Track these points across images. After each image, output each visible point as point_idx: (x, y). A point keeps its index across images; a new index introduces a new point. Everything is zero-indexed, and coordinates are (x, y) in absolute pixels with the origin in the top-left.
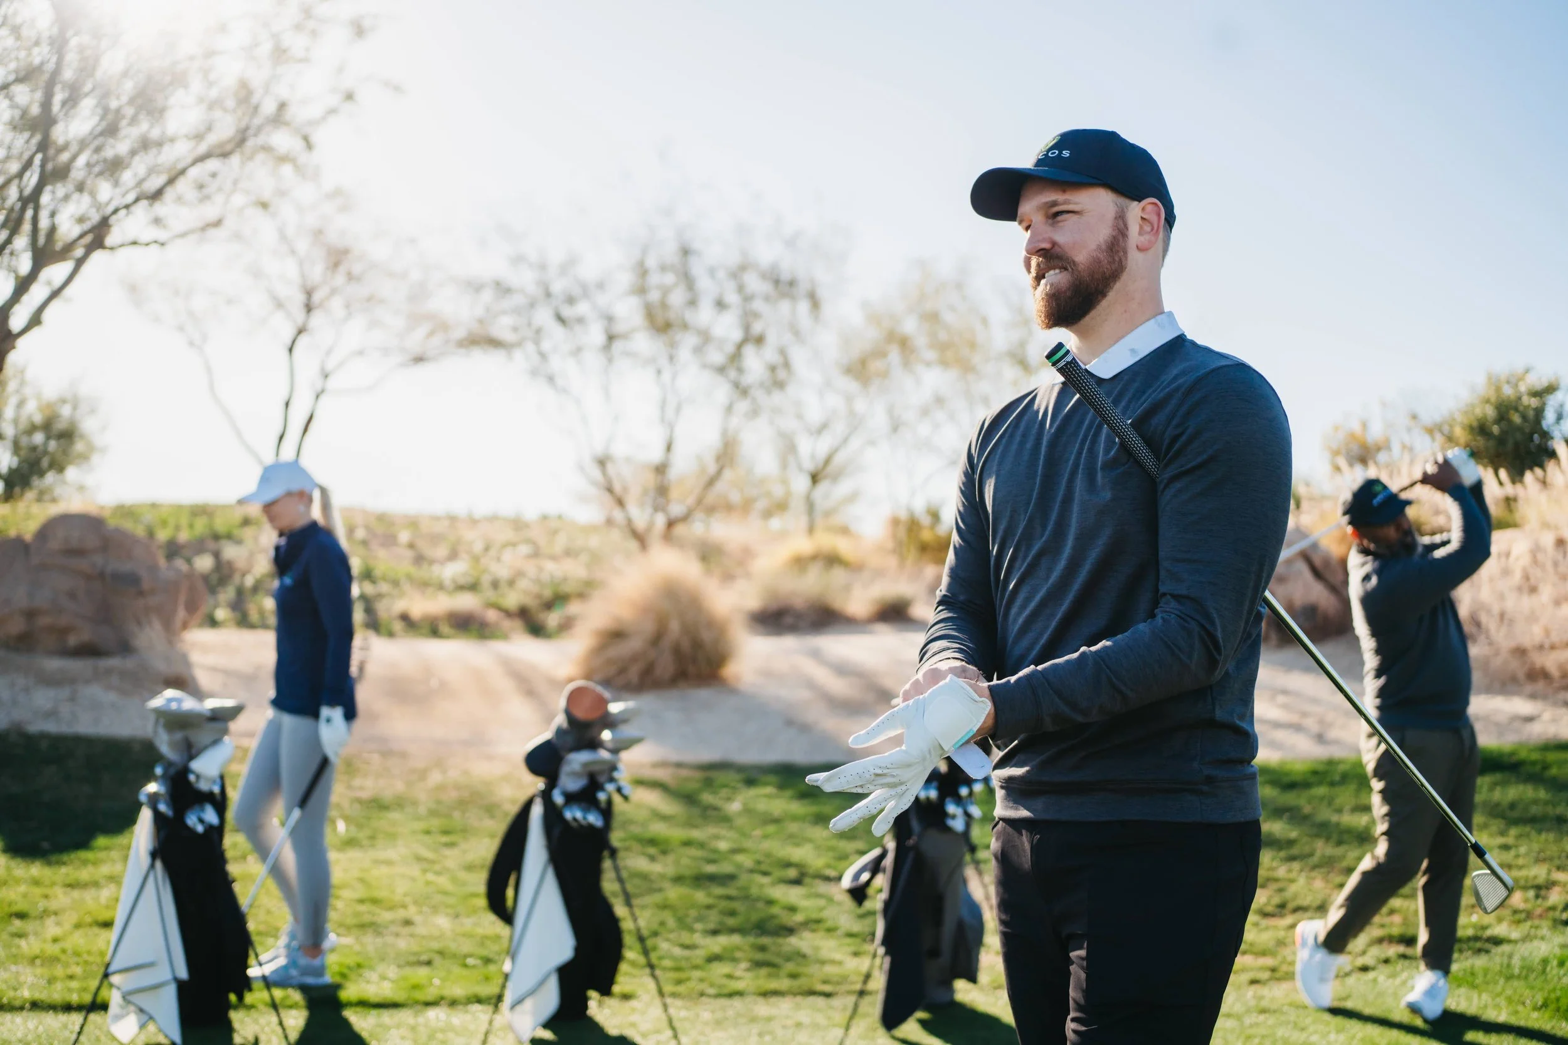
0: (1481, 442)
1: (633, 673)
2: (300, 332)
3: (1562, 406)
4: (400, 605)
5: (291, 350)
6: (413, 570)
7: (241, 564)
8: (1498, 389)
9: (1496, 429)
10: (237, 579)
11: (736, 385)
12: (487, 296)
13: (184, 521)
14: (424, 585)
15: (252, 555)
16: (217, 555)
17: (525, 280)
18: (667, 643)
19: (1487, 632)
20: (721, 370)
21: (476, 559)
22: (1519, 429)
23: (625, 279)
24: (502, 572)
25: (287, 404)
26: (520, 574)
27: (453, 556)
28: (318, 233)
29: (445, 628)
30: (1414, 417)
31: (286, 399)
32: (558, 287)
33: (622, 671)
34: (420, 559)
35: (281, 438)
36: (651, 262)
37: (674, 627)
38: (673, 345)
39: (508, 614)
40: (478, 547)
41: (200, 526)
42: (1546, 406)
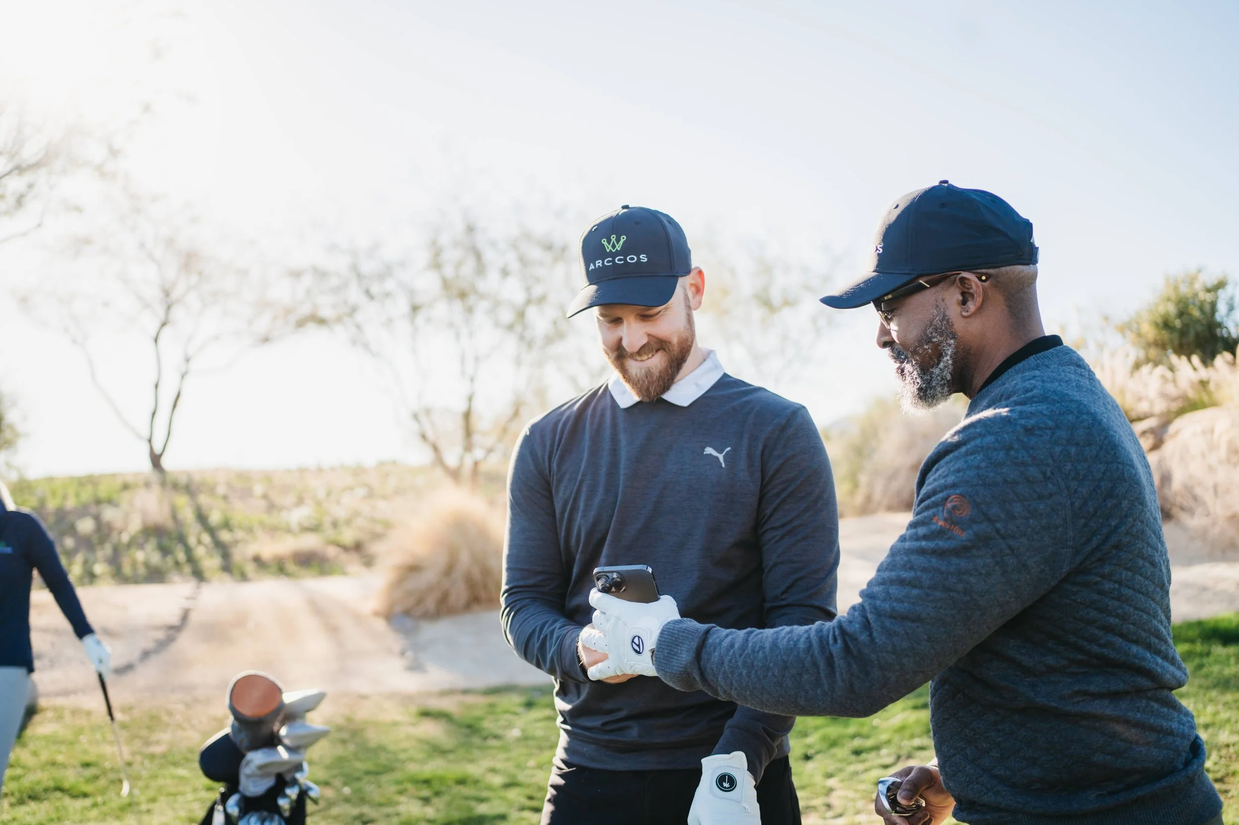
0: (1166, 335)
1: (430, 604)
2: (164, 324)
3: (1232, 298)
4: (252, 549)
5: (156, 340)
6: (265, 517)
7: (118, 524)
8: (1176, 288)
9: (1178, 323)
10: (114, 537)
11: (522, 338)
12: (307, 280)
13: (71, 492)
14: (273, 530)
15: (127, 517)
16: (97, 518)
17: (339, 264)
18: (458, 574)
19: (1204, 504)
20: (510, 328)
21: (319, 504)
22: (1198, 321)
23: (423, 257)
24: (340, 513)
25: (156, 386)
26: (357, 514)
27: (300, 502)
28: (170, 242)
29: (291, 567)
30: (1106, 318)
31: (155, 383)
32: (368, 267)
33: (420, 601)
34: (272, 507)
35: (154, 414)
36: (444, 239)
37: (465, 559)
38: (470, 310)
39: (345, 548)
40: (321, 494)
41: (86, 495)
42: (1219, 299)
